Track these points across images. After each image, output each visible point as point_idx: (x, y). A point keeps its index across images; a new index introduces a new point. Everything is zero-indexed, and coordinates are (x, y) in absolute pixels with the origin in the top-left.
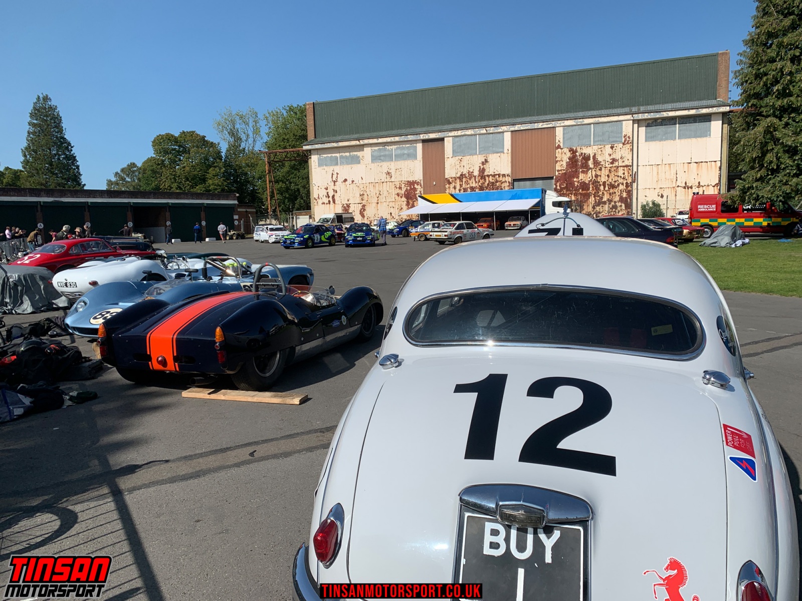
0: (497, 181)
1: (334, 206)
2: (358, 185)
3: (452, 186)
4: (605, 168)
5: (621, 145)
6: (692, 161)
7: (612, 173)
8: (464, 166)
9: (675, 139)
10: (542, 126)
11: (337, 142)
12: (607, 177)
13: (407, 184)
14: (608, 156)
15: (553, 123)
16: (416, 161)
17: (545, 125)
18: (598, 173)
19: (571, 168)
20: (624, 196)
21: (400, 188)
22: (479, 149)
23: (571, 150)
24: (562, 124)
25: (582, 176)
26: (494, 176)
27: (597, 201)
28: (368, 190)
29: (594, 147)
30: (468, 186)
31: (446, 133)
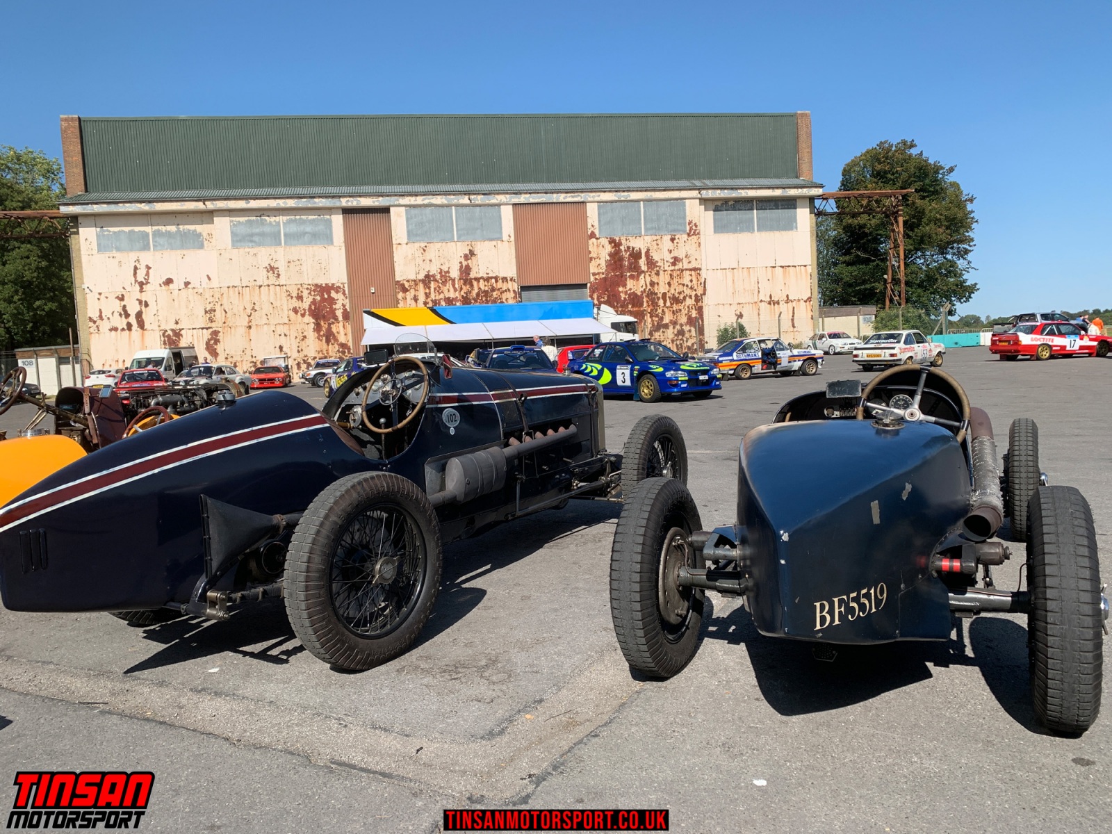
0: (493, 290)
1: (143, 335)
2: (200, 291)
3: (410, 295)
4: (665, 271)
5: (685, 237)
6: (777, 265)
7: (675, 280)
8: (431, 261)
9: (753, 230)
10: (564, 199)
11: (150, 202)
12: (667, 285)
13: (314, 291)
14: (668, 253)
15: (583, 195)
16: (330, 248)
17: (569, 198)
18: (655, 279)
19: (613, 270)
20: (694, 315)
21: (300, 298)
22: (457, 231)
23: (612, 241)
24: (597, 199)
25: (630, 284)
26: (488, 279)
27: (656, 323)
28: (225, 302)
29: (646, 237)
30: (442, 296)
31: (393, 198)
